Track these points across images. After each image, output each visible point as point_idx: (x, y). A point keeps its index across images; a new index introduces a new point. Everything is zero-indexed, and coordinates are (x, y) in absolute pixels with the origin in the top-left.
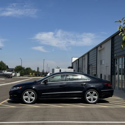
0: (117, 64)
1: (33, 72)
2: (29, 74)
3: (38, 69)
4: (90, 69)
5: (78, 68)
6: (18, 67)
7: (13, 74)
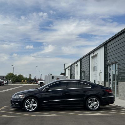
0: (110, 70)
1: (25, 79)
2: (21, 81)
3: (30, 76)
4: (83, 76)
5: (71, 75)
6: (9, 74)
7: (5, 81)
